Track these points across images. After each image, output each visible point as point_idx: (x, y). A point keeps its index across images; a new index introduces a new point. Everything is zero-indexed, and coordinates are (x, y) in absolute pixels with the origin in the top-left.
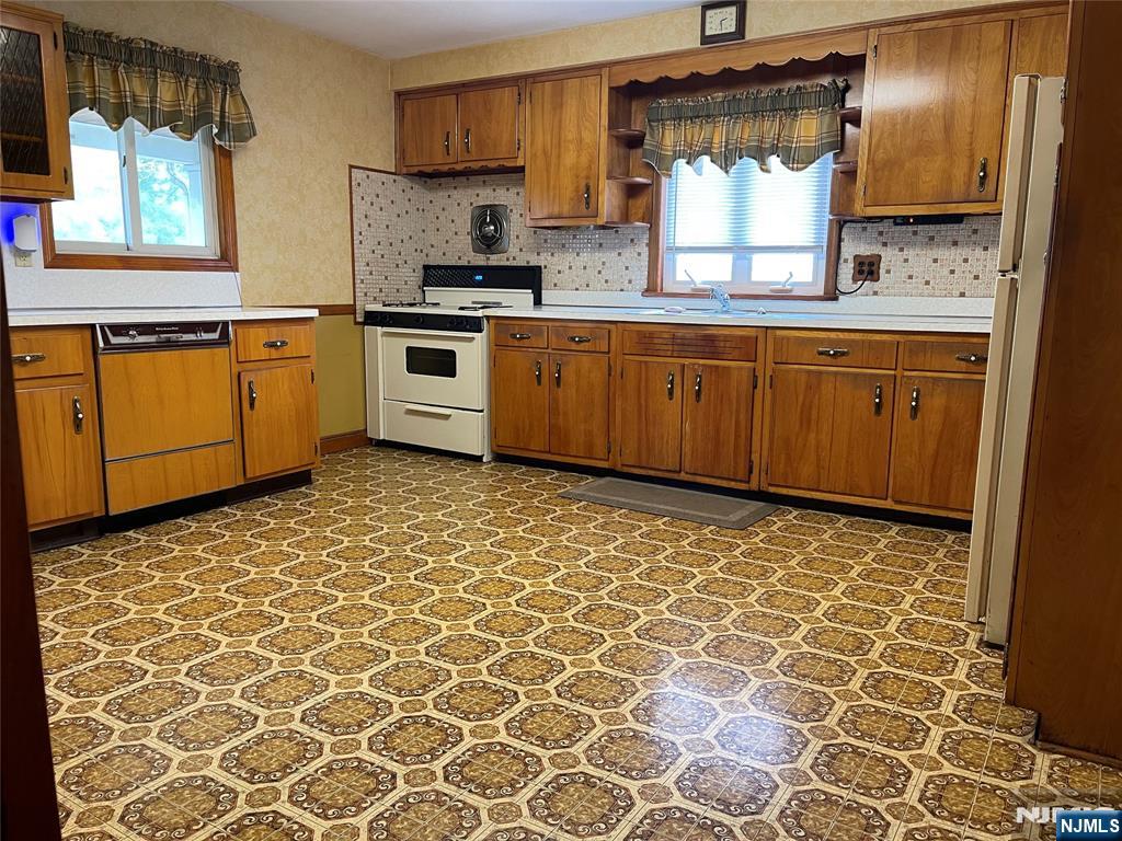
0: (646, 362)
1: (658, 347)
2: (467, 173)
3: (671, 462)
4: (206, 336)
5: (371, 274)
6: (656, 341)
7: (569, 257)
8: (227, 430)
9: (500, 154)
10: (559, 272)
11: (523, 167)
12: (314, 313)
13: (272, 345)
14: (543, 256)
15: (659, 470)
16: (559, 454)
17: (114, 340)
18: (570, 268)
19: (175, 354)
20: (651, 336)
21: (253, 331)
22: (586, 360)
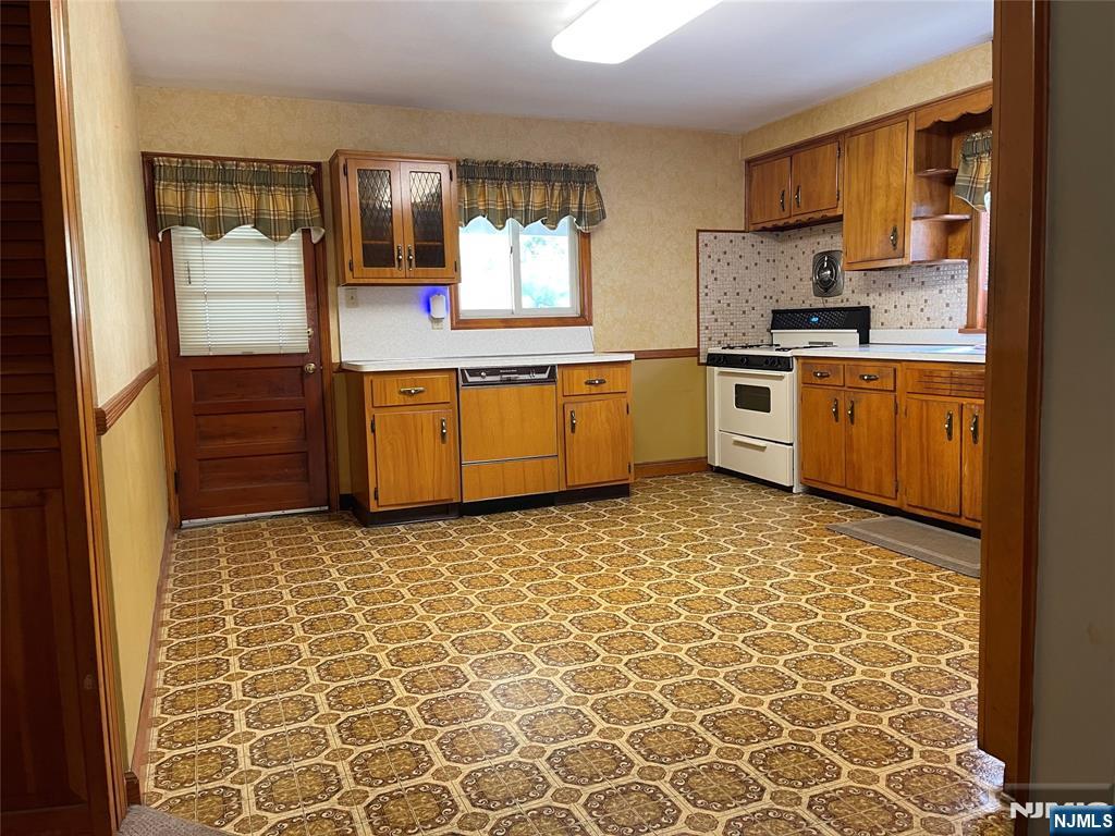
0: (926, 401)
1: (936, 386)
2: (810, 224)
3: (950, 506)
4: (538, 376)
5: (716, 320)
6: (936, 380)
7: (895, 296)
8: (552, 447)
9: (824, 206)
10: (886, 311)
11: (842, 216)
12: (631, 357)
13: (590, 383)
14: (872, 296)
15: (941, 513)
16: (854, 490)
17: (470, 379)
18: (895, 307)
19: (513, 388)
20: (931, 374)
21: (576, 372)
22: (875, 397)
